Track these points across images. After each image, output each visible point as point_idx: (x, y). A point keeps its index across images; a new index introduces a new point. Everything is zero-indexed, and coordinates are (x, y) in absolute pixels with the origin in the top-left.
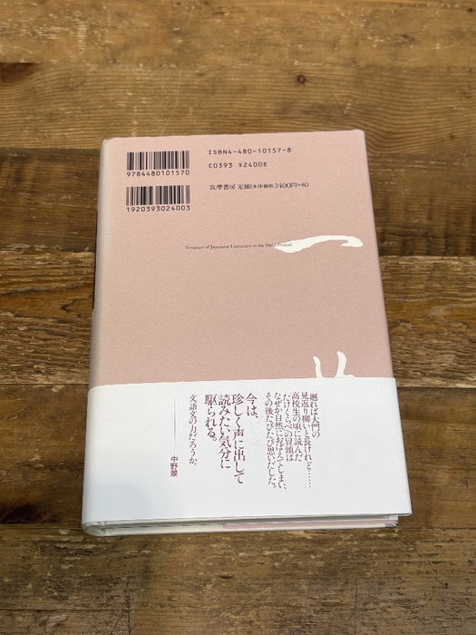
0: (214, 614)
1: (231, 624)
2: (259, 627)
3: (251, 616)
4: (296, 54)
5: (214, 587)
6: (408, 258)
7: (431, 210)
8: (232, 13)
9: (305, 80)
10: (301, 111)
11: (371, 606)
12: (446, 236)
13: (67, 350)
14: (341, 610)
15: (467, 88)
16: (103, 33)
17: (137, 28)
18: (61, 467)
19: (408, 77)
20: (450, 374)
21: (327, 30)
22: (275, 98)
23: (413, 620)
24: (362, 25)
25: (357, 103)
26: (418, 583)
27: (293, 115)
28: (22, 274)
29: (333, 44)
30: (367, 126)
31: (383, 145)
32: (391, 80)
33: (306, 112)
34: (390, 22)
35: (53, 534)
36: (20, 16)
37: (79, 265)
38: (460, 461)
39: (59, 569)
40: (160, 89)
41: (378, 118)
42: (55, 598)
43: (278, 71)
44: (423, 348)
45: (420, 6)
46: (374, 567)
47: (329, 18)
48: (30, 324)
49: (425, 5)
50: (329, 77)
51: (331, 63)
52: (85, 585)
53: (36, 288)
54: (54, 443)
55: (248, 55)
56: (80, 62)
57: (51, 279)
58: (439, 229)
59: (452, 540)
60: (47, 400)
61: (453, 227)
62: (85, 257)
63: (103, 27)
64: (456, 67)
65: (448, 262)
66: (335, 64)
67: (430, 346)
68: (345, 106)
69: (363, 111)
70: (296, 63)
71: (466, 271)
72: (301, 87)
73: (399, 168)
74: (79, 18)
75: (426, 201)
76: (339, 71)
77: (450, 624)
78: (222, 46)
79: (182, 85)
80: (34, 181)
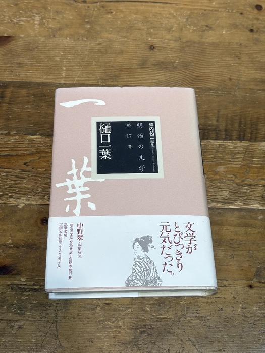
0: (101, 322)
1: (110, 328)
2: (124, 329)
3: (120, 323)
4: (150, 34)
5: (101, 308)
6: (205, 141)
7: (218, 117)
8: (116, 12)
9: (154, 48)
10: (152, 64)
11: (183, 319)
12: (226, 130)
13: (27, 186)
14: (167, 321)
15: (238, 54)
16: (48, 21)
17: (66, 19)
18: (23, 246)
19: (208, 47)
20: (226, 201)
21: (166, 22)
22: (138, 57)
23: (204, 327)
24: (185, 20)
25: (181, 60)
26: (207, 308)
27: (148, 66)
28: (3, 146)
29: (169, 30)
30: (186, 72)
31: (194, 82)
32: (199, 49)
33: (154, 65)
34: (199, 19)
35: (17, 281)
36: (4, 11)
37: (33, 142)
38: (230, 245)
39: (20, 299)
40: (78, 51)
41: (192, 68)
42: (18, 313)
43: (140, 43)
44: (212, 187)
45: (215, 10)
46: (184, 299)
47: (167, 16)
48: (7, 172)
49: (218, 10)
50: (167, 47)
51: (168, 40)
52: (34, 307)
53: (10, 154)
54: (19, 234)
55: (125, 35)
56: (36, 36)
57: (19, 149)
58: (222, 126)
59: (225, 286)
60: (15, 212)
61: (229, 126)
62: (37, 138)
63: (48, 18)
64: (233, 43)
65: (226, 143)
66: (170, 40)
67: (216, 187)
68: (175, 62)
69: (184, 65)
70: (150, 39)
71: (236, 148)
72: (152, 52)
73: (202, 95)
74: (36, 13)
75: (216, 112)
76: (172, 44)
77: (223, 329)
78: (111, 29)
79: (89, 50)
80: (10, 98)
